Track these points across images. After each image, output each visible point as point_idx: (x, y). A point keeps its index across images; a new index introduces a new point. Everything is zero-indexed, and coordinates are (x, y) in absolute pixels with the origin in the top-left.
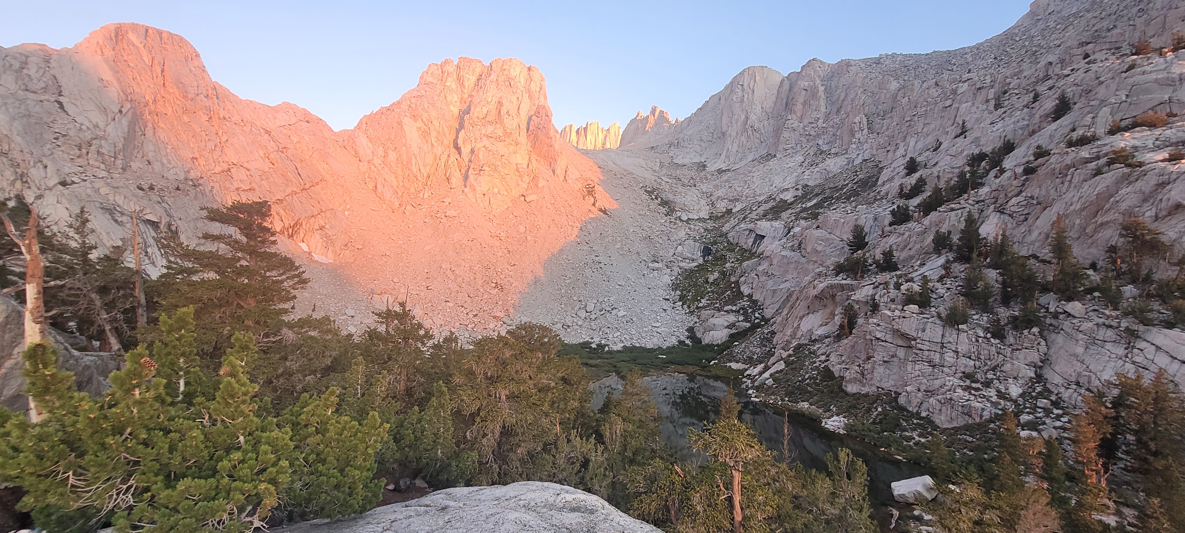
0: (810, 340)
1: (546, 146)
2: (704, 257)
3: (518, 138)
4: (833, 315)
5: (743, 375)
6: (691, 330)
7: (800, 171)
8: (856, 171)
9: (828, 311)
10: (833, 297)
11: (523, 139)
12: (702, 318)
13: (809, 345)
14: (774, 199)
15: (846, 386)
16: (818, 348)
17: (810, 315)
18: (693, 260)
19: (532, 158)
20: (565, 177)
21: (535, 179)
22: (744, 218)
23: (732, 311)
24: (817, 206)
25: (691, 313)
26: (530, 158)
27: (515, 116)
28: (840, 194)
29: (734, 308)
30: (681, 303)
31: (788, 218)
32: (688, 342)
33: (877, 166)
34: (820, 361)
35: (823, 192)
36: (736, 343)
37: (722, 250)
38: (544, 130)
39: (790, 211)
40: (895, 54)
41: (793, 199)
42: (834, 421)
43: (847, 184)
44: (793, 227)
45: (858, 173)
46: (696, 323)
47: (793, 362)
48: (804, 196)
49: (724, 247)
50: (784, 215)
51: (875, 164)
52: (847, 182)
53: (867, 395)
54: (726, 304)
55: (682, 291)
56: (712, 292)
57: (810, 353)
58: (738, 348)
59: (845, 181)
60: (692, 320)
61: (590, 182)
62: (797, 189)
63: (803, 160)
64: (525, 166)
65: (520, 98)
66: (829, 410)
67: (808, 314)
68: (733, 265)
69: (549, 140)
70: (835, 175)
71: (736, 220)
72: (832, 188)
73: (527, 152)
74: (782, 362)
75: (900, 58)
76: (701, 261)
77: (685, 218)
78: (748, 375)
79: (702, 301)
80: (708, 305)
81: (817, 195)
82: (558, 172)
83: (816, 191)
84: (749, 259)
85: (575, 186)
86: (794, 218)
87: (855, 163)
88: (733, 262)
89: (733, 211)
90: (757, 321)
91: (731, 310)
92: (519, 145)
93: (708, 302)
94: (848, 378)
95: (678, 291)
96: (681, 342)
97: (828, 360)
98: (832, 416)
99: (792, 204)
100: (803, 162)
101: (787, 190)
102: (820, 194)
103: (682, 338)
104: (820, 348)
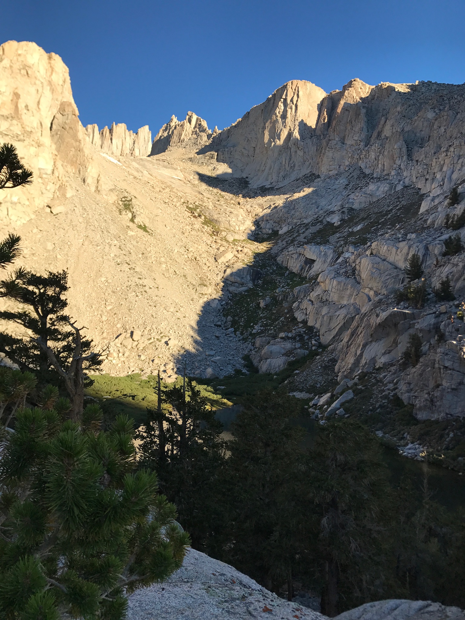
0: (374, 369)
1: (74, 150)
2: (253, 280)
3: (41, 138)
4: (396, 343)
5: (308, 404)
6: (246, 358)
7: (345, 193)
8: (399, 198)
9: (392, 339)
10: (396, 325)
11: (47, 140)
12: (257, 345)
13: (374, 373)
14: (321, 222)
15: (416, 414)
16: (385, 376)
17: (374, 343)
18: (242, 284)
19: (57, 163)
20: (97, 187)
21: (62, 188)
22: (293, 241)
23: (288, 338)
24: (364, 231)
25: (245, 340)
26: (55, 163)
27: (35, 112)
28: (385, 219)
29: (290, 335)
30: (232, 329)
31: (337, 242)
32: (244, 371)
33: (418, 193)
34: (388, 389)
35: (368, 217)
36: (297, 372)
37: (272, 274)
38: (71, 131)
39: (338, 235)
40: (431, 82)
41: (339, 223)
42: (410, 449)
43: (392, 210)
44: (342, 253)
45: (401, 200)
46: (251, 350)
47: (361, 391)
48: (351, 220)
49: (274, 271)
50: (333, 239)
51: (416, 191)
52: (390, 208)
53: (437, 422)
54: (281, 330)
55: (233, 317)
56: (265, 317)
57: (378, 381)
58: (300, 375)
59: (389, 206)
60: (247, 347)
61: (126, 195)
62: (343, 212)
63: (346, 183)
64: (49, 172)
65: (40, 90)
66: (403, 438)
67: (371, 342)
68: (283, 289)
69: (78, 143)
70: (378, 200)
71: (284, 242)
72: (377, 213)
73: (51, 155)
74: (351, 391)
75: (435, 87)
76: (251, 285)
77: (231, 239)
78: (314, 405)
79: (256, 327)
80: (262, 332)
81: (363, 219)
82: (89, 180)
83: (362, 215)
84: (300, 284)
85: (109, 198)
86: (342, 243)
87: (397, 189)
88: (283, 287)
89: (280, 232)
90: (314, 348)
91: (287, 336)
92: (42, 147)
93: (262, 328)
94: (418, 406)
95: (229, 317)
96: (238, 372)
97: (397, 388)
98: (407, 444)
99: (339, 227)
100: (347, 185)
101: (333, 212)
102: (365, 219)
103: (238, 366)
104: (386, 376)
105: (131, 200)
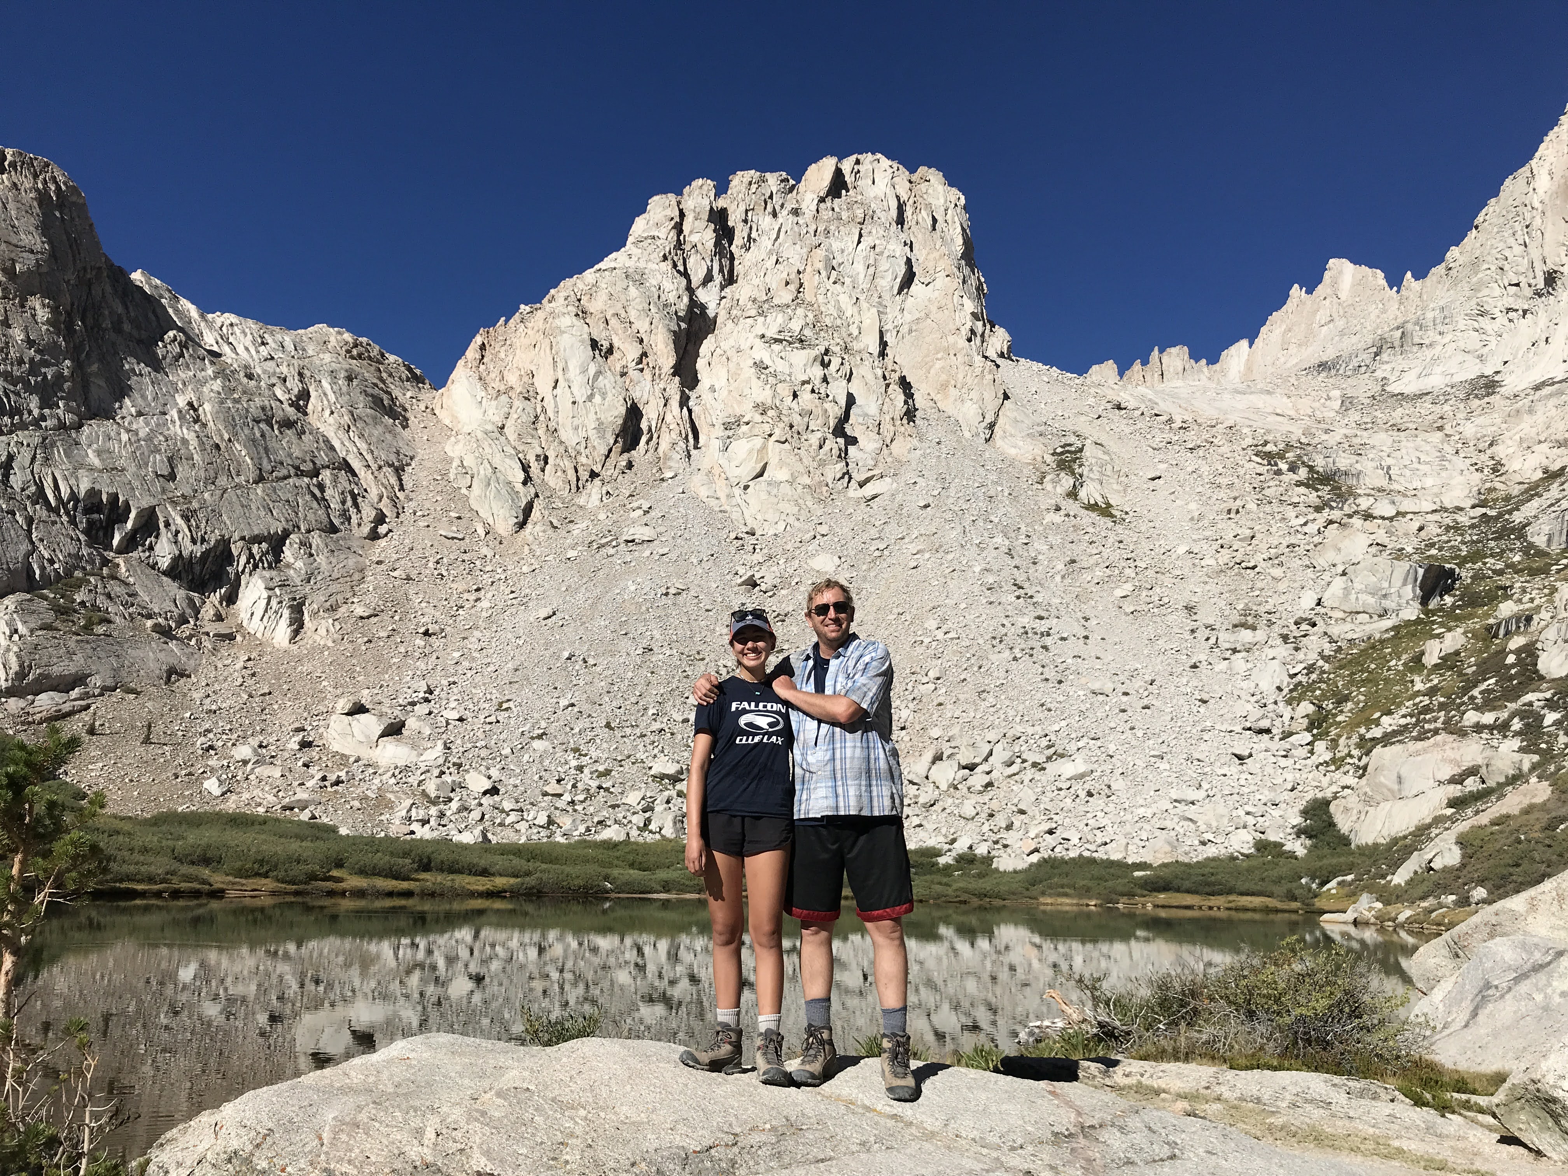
2: (1424, 599)
6: (1316, 809)
18: (1383, 613)
25: (1337, 760)
30: (1308, 736)
32: (1293, 843)
55: (1320, 702)
56: (1430, 690)
60: (1332, 782)
61: (1072, 439)
76: (1410, 612)
79: (1386, 721)
80: (1402, 730)
93: (1406, 721)
103: (1275, 834)
105: (1081, 450)
